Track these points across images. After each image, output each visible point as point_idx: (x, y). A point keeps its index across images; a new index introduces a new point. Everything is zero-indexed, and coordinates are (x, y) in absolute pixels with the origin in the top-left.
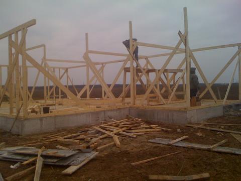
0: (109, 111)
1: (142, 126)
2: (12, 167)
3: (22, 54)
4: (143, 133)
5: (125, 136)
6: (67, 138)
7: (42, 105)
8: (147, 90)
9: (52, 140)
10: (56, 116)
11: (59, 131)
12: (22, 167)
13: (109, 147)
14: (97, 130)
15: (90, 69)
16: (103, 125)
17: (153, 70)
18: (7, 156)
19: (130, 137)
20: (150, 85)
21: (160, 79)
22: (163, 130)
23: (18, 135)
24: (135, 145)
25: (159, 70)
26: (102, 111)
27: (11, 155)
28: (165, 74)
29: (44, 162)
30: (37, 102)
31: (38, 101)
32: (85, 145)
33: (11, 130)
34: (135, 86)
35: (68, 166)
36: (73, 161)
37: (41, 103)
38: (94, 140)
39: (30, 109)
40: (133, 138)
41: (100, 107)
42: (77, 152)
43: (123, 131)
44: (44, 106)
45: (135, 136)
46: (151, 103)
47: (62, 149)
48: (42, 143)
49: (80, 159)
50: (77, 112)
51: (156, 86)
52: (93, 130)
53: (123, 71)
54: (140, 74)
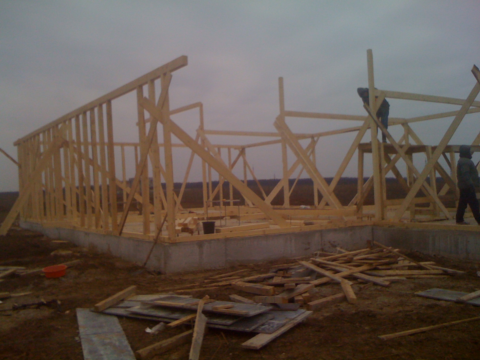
0: (329, 231)
1: (401, 263)
2: (148, 330)
3: (162, 122)
4: (404, 278)
5: (366, 282)
6: (249, 282)
7: (201, 217)
8: (409, 189)
9: (220, 284)
10: (227, 240)
11: (233, 268)
12: (168, 332)
13: (334, 302)
14: (307, 268)
15: (288, 148)
16: (319, 260)
17: (421, 148)
18: (140, 311)
19: (375, 284)
20: (415, 180)
21: (438, 167)
22: (445, 273)
23: (159, 273)
24: (386, 300)
25: (434, 148)
26: (315, 232)
27: (147, 309)
28: (448, 155)
29: (207, 323)
30: (190, 212)
31: (192, 210)
32: (285, 295)
33: (145, 264)
34: (384, 180)
35: (253, 334)
36: (263, 325)
37: (197, 214)
38: (302, 287)
39: (180, 225)
40: (383, 286)
41: (311, 224)
42: (271, 307)
43: (362, 272)
44: (203, 219)
45: (387, 283)
46: (418, 217)
47: (239, 301)
48: (202, 289)
49: (276, 322)
50: (267, 233)
51: (428, 180)
52: (300, 268)
53: (357, 151)
54: (393, 156)
